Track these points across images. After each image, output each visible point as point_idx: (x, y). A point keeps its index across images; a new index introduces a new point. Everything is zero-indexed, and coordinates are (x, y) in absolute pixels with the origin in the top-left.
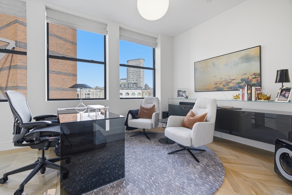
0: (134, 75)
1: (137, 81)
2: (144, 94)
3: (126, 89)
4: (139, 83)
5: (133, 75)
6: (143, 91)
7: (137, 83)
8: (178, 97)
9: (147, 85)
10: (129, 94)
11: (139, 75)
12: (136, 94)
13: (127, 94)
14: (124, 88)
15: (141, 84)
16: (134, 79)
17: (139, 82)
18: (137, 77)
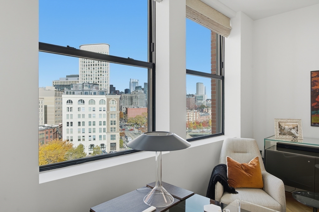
0: (93, 70)
1: (97, 80)
2: (110, 102)
3: (79, 94)
4: (100, 84)
5: (90, 70)
6: (109, 98)
7: (97, 83)
8: (281, 136)
9: (114, 87)
10: (84, 102)
11: (100, 70)
12: (97, 102)
13: (80, 102)
14: (75, 92)
15: (105, 85)
16: (92, 77)
17: (101, 82)
18: (97, 73)
